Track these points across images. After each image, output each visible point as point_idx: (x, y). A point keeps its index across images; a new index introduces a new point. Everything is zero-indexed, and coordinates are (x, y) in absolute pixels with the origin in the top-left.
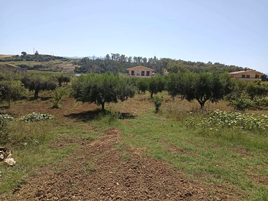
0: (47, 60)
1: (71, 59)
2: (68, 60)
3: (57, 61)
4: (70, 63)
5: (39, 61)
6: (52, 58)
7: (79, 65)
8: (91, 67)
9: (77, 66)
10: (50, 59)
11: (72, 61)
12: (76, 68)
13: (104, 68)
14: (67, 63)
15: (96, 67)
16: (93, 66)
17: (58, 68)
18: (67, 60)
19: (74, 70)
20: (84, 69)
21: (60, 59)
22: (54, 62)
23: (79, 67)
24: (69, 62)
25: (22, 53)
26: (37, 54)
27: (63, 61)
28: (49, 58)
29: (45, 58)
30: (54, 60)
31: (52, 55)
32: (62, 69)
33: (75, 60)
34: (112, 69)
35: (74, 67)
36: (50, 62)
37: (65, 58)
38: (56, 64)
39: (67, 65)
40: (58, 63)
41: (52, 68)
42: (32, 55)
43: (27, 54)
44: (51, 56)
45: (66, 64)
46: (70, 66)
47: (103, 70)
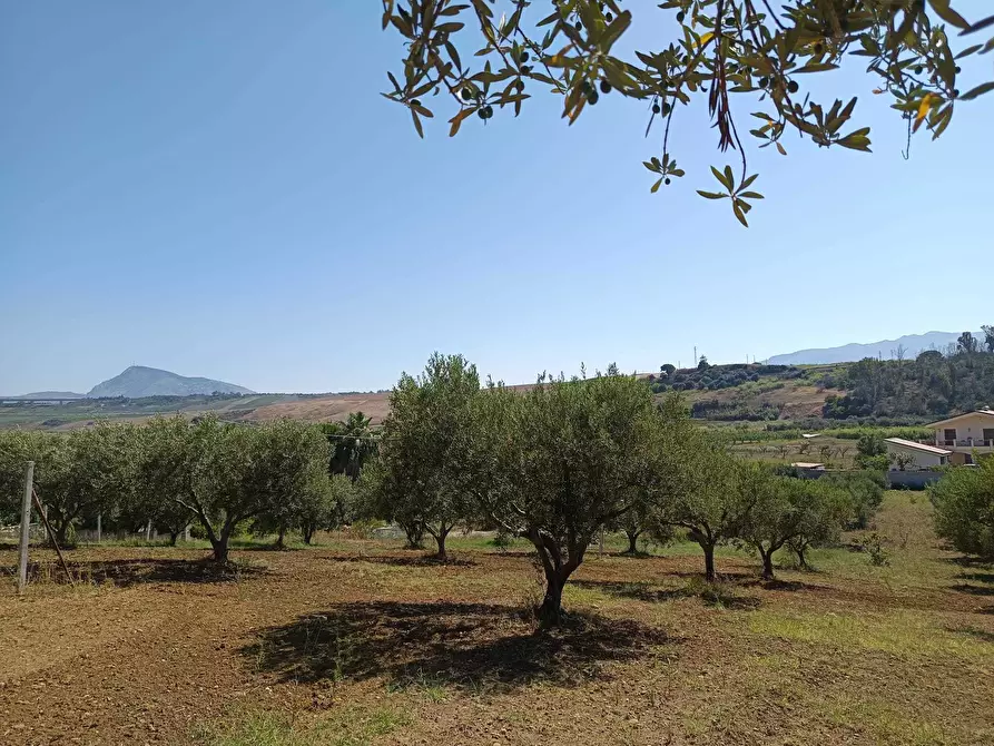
0: (732, 383)
1: (815, 369)
2: (803, 375)
3: (767, 381)
4: (809, 385)
5: (711, 388)
6: (750, 374)
7: (842, 388)
8: (890, 391)
9: (833, 391)
10: (744, 378)
11: (818, 376)
12: (829, 400)
13: (944, 391)
14: (799, 385)
15: (912, 388)
16: (898, 388)
17: (767, 405)
18: (799, 376)
19: (825, 409)
20: (861, 403)
21: (778, 372)
22: (755, 386)
23: (843, 395)
24: (806, 382)
25: (663, 368)
26: (703, 364)
27: (787, 378)
28: (740, 373)
29: (728, 376)
30: (755, 379)
31: (751, 363)
32: (781, 407)
33: (830, 369)
34: (984, 392)
35: (821, 400)
36: (743, 386)
37: (794, 369)
38: (763, 391)
39: (800, 392)
40: (768, 389)
41: (749, 407)
42: (690, 371)
43: (677, 367)
44: (745, 367)
45: (795, 390)
46: (810, 396)
47: (941, 398)
